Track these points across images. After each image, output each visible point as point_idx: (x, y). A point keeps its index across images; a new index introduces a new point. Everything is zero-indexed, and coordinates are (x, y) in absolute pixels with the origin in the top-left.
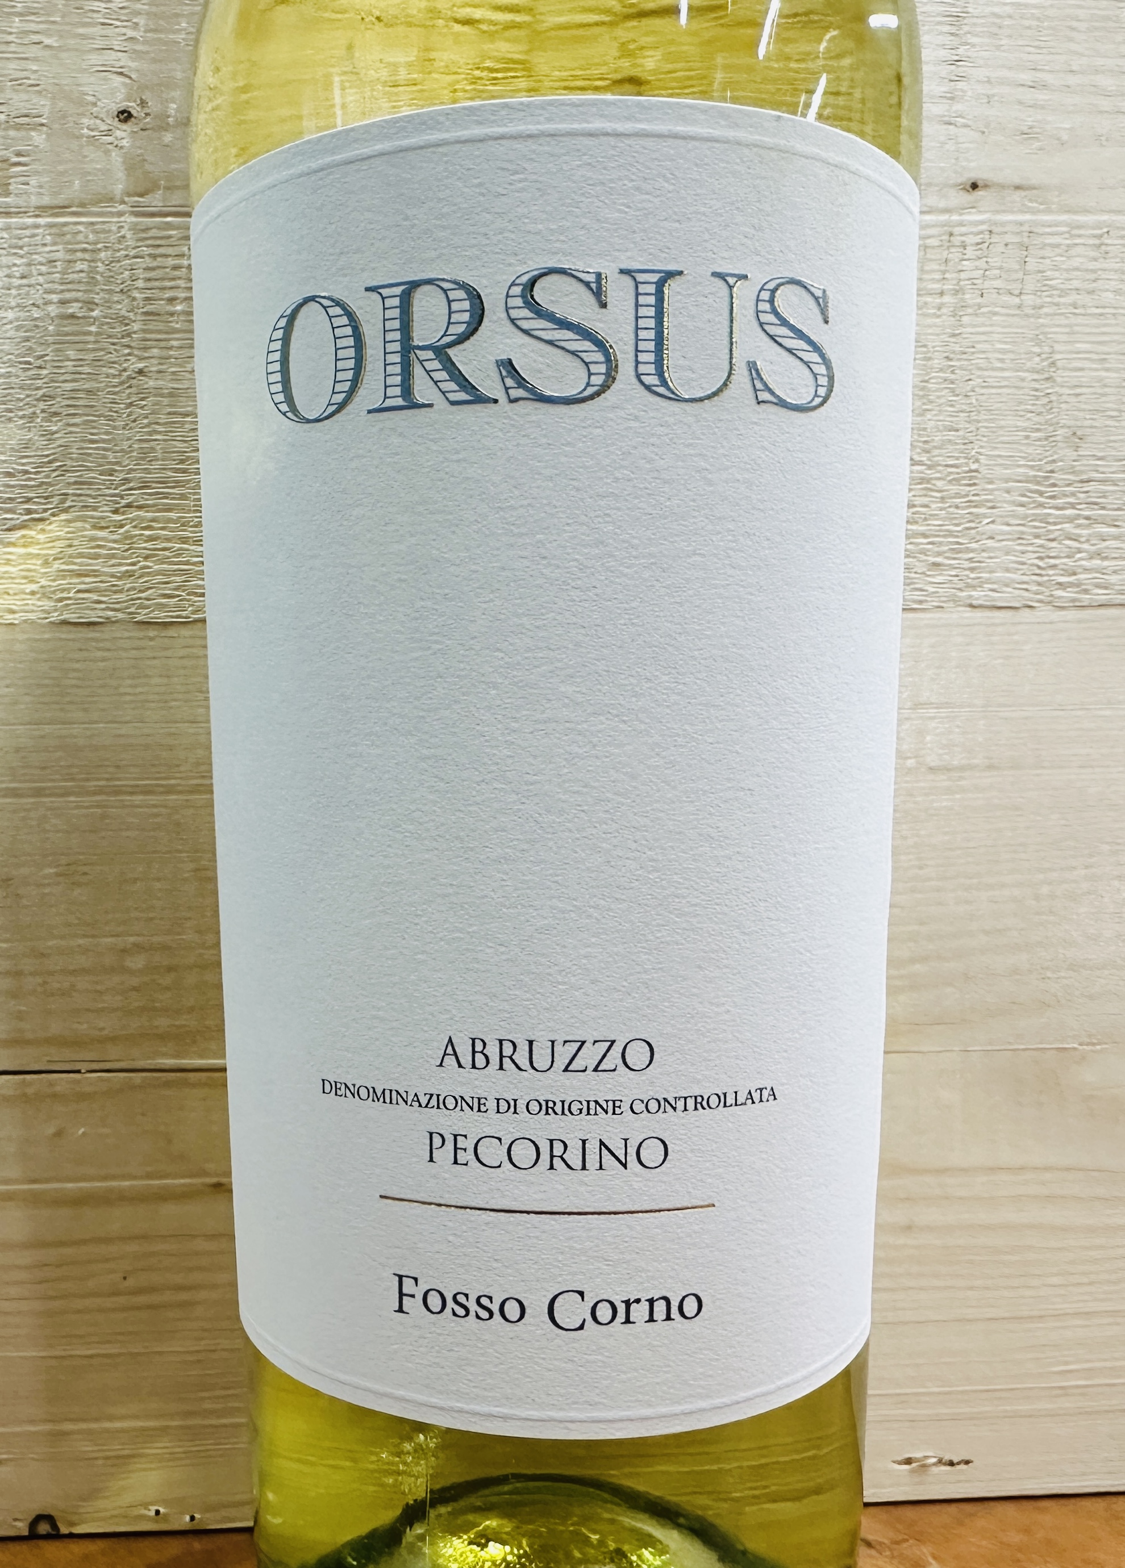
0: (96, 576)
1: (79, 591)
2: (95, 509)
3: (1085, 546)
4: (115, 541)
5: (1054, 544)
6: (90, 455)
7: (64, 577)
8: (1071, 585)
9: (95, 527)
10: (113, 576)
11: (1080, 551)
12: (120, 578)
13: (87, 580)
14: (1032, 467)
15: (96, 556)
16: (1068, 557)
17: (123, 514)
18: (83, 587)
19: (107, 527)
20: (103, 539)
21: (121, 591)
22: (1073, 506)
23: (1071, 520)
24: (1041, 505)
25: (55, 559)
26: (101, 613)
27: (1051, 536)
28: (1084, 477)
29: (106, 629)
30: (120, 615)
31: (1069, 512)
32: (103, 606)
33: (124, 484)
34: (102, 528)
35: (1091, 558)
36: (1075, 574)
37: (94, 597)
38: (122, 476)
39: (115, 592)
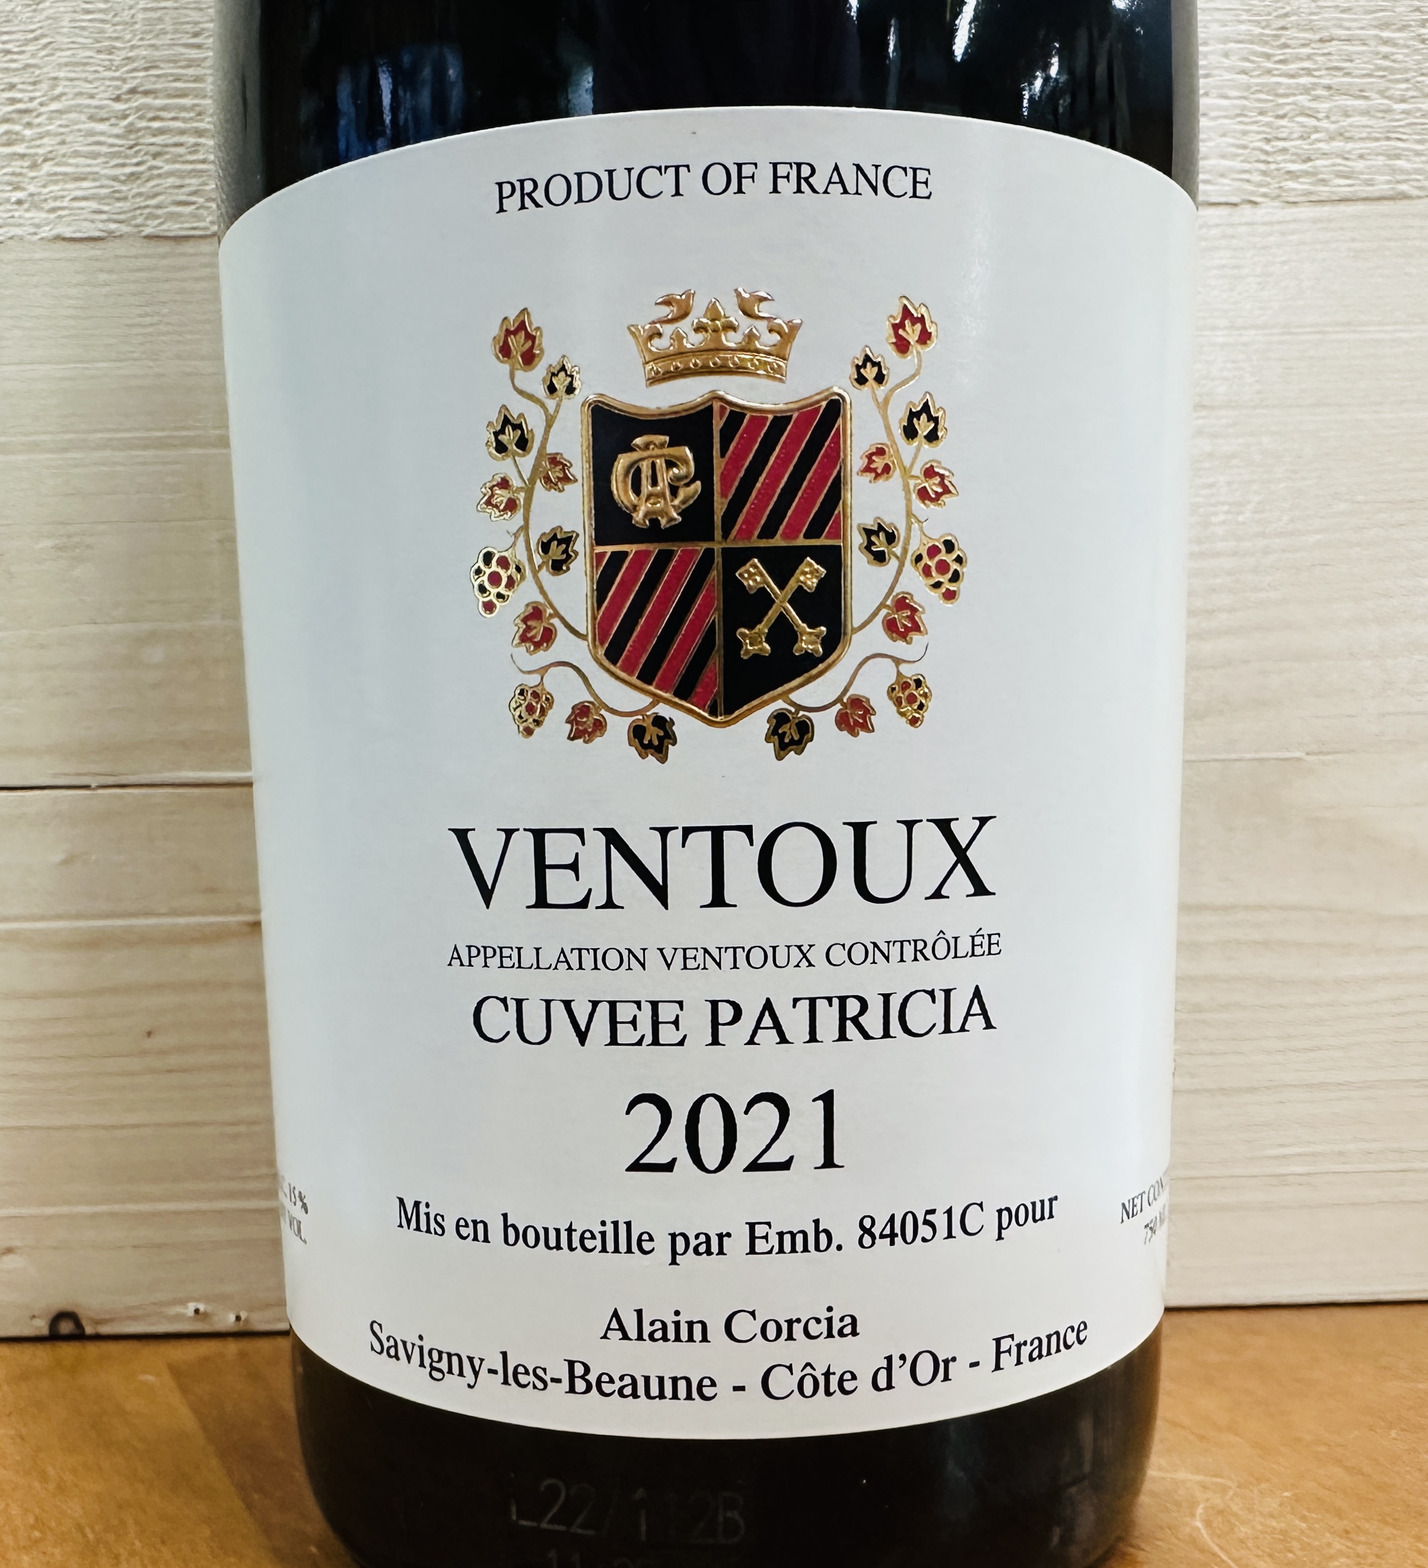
0: (94, 180)
1: (75, 199)
2: (92, 96)
3: (1325, 124)
4: (117, 136)
5: (1283, 122)
6: (83, 28)
7: (56, 182)
8: (1306, 173)
9: (92, 118)
10: (115, 179)
11: (1316, 130)
12: (123, 182)
13: (85, 184)
14: (1258, 23)
15: (95, 155)
16: (1302, 138)
17: (127, 101)
18: (80, 193)
19: (107, 119)
20: (102, 134)
21: (125, 199)
22: (1309, 72)
23: (1306, 90)
24: (1269, 72)
25: (46, 160)
26: (101, 226)
27: (1281, 112)
28: (1325, 34)
29: (110, 245)
30: (124, 229)
31: (1304, 80)
32: (104, 217)
33: (126, 65)
34: (103, 120)
35: (1332, 138)
36: (1309, 159)
37: (93, 205)
38: (123, 54)
39: (119, 199)
